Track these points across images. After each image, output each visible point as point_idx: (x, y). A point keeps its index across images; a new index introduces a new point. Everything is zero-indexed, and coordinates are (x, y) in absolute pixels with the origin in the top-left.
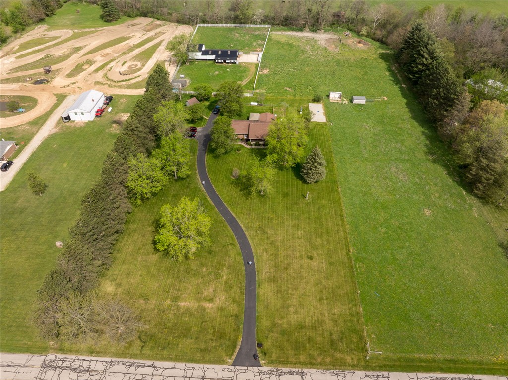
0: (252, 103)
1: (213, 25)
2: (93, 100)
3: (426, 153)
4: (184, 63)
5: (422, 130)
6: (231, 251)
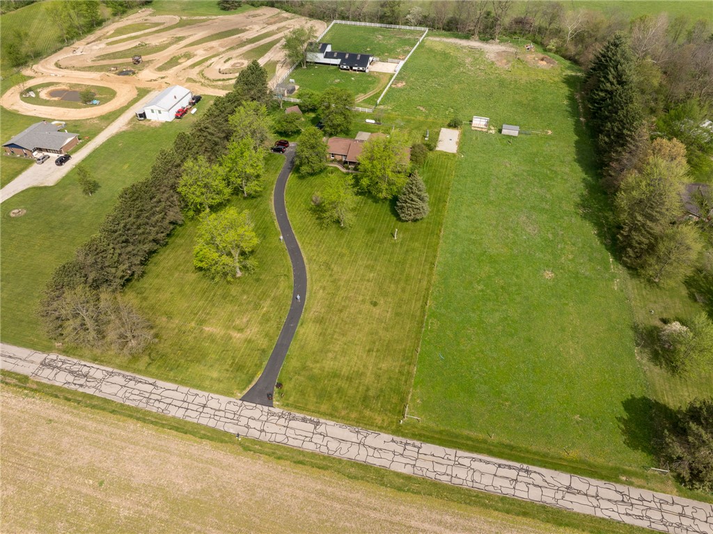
0: (367, 121)
1: (353, 23)
2: (175, 97)
3: (577, 205)
4: (300, 65)
5: (584, 176)
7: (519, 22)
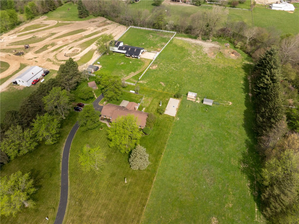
0: (131, 91)
1: (139, 28)
2: (33, 74)
3: (240, 161)
4: (105, 53)
5: (247, 138)
6: (50, 214)
7: (223, 30)
